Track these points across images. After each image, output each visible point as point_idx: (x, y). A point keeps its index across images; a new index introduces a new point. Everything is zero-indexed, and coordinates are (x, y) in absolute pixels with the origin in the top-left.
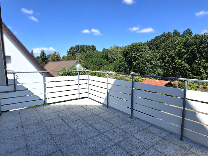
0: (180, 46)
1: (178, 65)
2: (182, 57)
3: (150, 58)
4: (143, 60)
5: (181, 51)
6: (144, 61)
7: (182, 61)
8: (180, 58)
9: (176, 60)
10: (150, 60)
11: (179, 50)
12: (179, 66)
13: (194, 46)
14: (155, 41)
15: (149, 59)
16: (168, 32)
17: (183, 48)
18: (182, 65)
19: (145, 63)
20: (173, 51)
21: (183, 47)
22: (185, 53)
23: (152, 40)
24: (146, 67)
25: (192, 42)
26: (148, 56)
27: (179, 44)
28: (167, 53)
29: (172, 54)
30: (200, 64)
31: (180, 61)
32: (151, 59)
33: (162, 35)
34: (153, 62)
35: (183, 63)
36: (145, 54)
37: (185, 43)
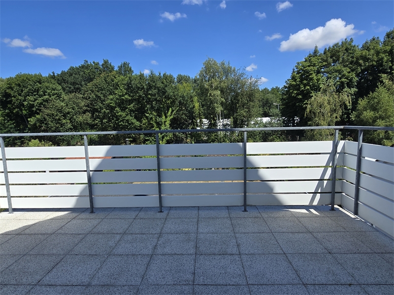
0: (121, 90)
1: (123, 121)
2: (127, 108)
3: (67, 110)
4: (53, 113)
5: (124, 98)
6: (57, 115)
7: (127, 115)
8: (123, 109)
9: (118, 113)
10: (68, 113)
11: (120, 96)
12: (123, 123)
13: (141, 90)
14: (70, 76)
15: (67, 111)
16: (94, 63)
17: (126, 94)
18: (128, 121)
19: (59, 119)
20: (111, 97)
21: (125, 91)
22: (130, 102)
23: (63, 73)
24: (61, 127)
25: (138, 85)
26: (62, 104)
27: (118, 86)
28: (102, 102)
29: (111, 103)
30: (151, 118)
31: (124, 114)
32: (70, 110)
33: (83, 67)
34: (75, 117)
35: (129, 117)
36: (55, 101)
37: (128, 86)
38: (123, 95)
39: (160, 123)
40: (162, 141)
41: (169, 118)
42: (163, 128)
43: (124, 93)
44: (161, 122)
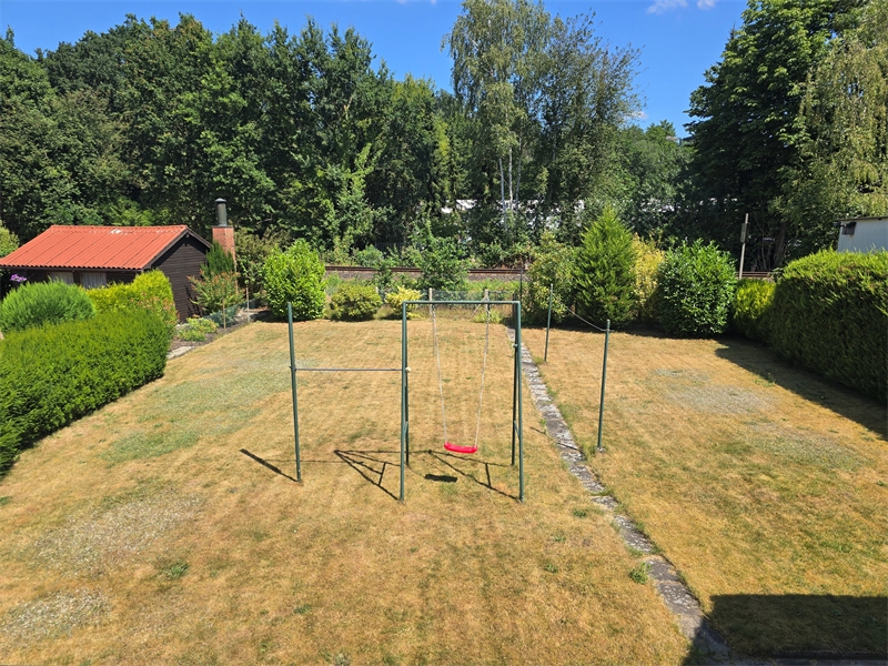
0: (218, 76)
1: (223, 170)
2: (237, 133)
3: (61, 140)
4: (17, 143)
5: (226, 100)
6: (28, 152)
7: (236, 155)
8: (226, 136)
9: (210, 146)
10: (66, 149)
11: (215, 94)
12: (226, 176)
14: (82, 57)
15: (60, 143)
16: (153, 21)
17: (233, 88)
18: (238, 171)
19: (36, 165)
20: (189, 96)
21: (230, 79)
23: (64, 49)
24: (44, 188)
26: (50, 122)
27: (210, 65)
28: (160, 109)
29: (187, 115)
31: (227, 151)
32: (72, 141)
33: (122, 31)
34: (85, 161)
35: (243, 162)
36: (22, 108)
37: (239, 64)
38: (223, 93)
39: (337, 183)
40: (342, 236)
41: (363, 172)
42: (344, 199)
43: (227, 86)
44: (339, 180)
